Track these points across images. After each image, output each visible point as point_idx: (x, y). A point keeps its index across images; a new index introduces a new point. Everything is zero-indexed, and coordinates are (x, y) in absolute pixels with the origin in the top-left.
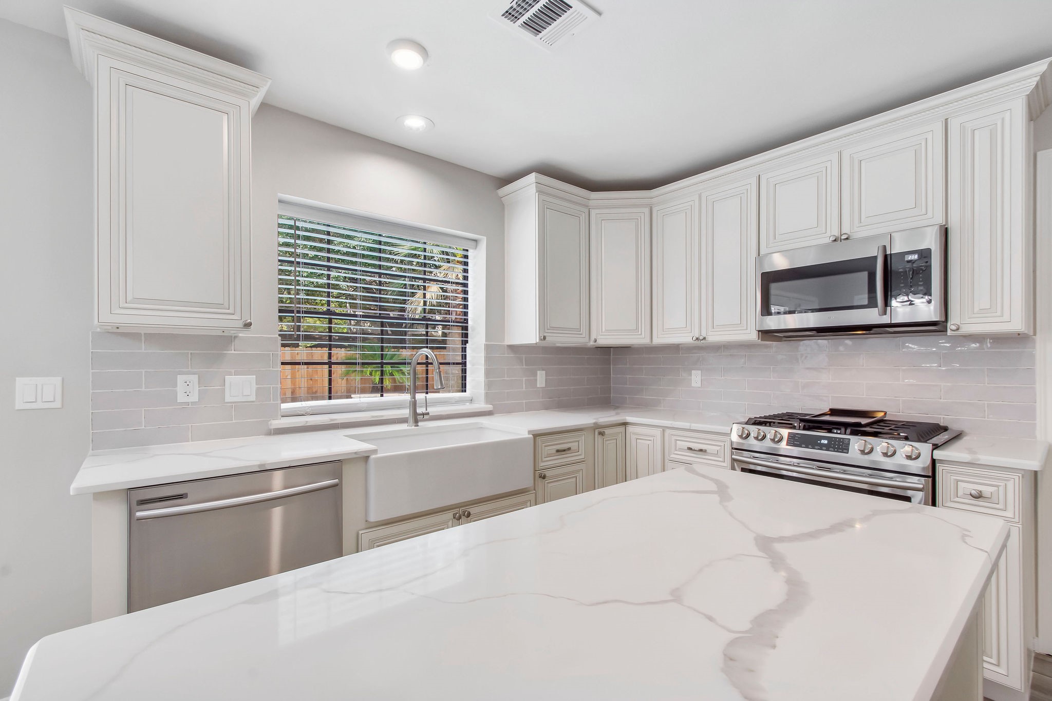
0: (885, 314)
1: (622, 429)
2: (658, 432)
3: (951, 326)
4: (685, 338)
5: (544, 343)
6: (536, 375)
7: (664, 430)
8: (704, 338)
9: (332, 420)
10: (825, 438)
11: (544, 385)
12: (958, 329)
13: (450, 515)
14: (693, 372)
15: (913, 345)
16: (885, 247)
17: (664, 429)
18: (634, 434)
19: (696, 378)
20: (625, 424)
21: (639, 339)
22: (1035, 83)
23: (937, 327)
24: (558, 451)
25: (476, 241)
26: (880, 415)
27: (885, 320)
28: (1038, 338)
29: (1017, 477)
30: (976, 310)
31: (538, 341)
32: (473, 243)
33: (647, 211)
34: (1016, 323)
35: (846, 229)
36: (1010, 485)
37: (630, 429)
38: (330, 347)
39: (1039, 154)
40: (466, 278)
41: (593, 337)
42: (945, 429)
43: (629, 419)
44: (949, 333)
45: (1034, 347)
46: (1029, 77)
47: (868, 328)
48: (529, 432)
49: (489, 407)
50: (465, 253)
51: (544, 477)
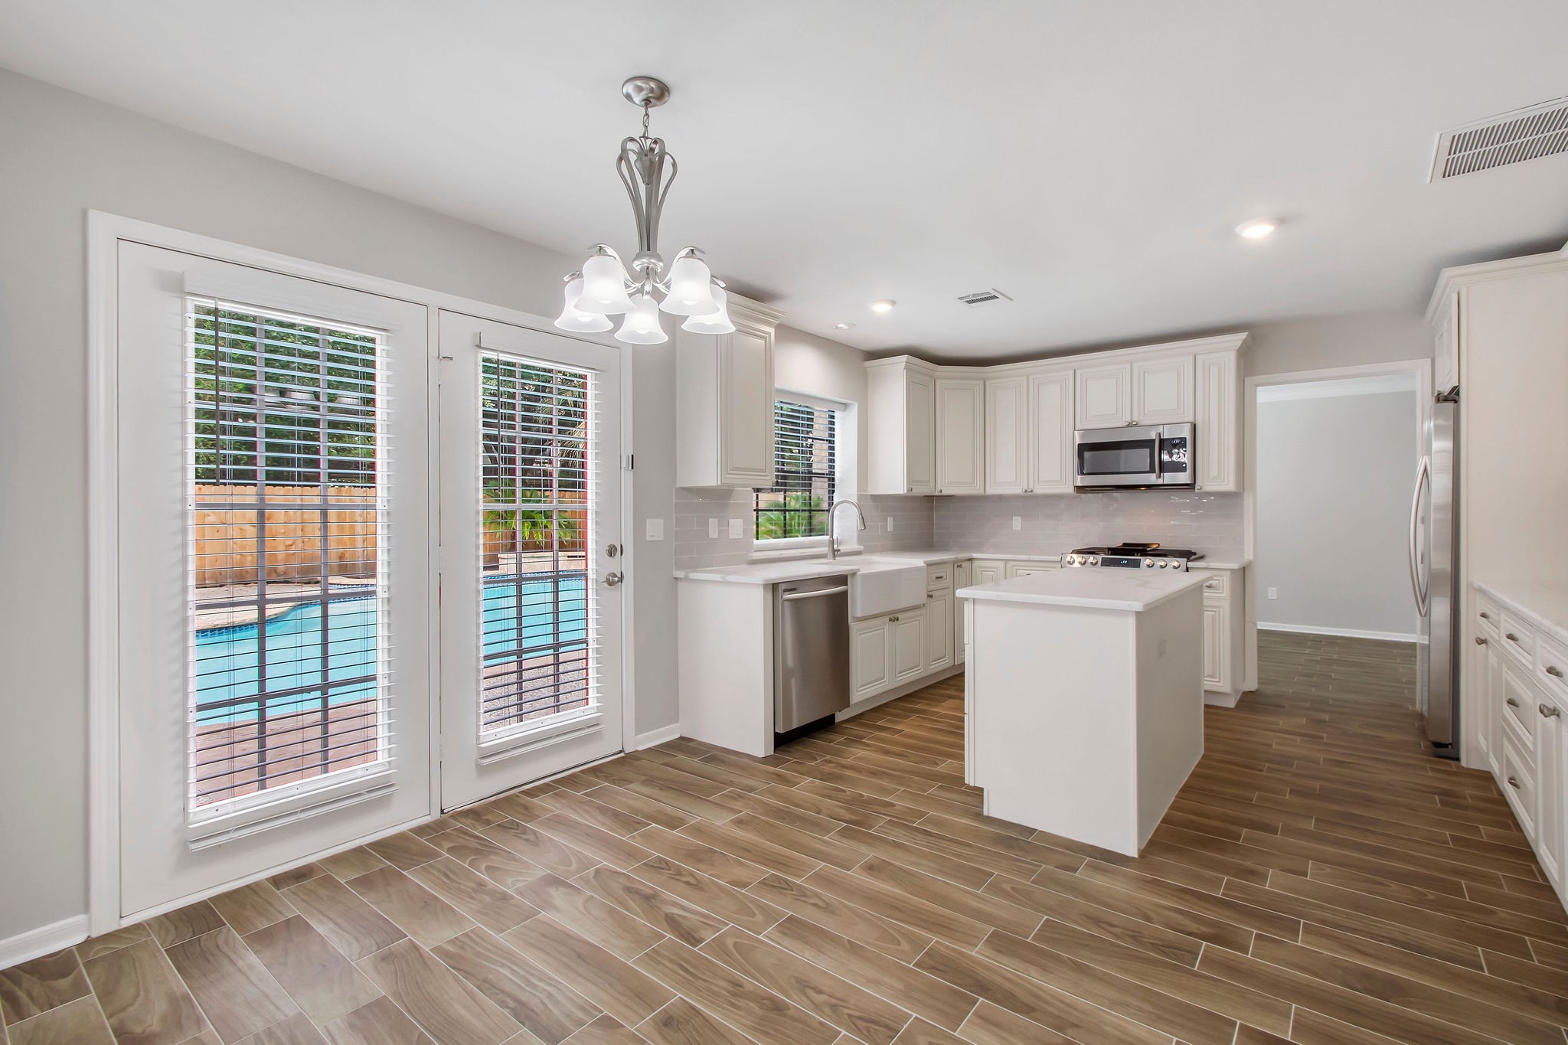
0: (1160, 477)
1: (969, 563)
2: (1001, 564)
3: (1197, 487)
4: (1017, 490)
5: (911, 494)
6: (887, 520)
7: (1006, 563)
8: (1032, 491)
9: (781, 554)
10: (1125, 559)
11: (892, 530)
12: (1201, 488)
13: (887, 619)
14: (1014, 518)
15: (1176, 498)
16: (1160, 434)
17: (1006, 561)
18: (979, 567)
19: (1017, 523)
20: (971, 560)
21: (976, 490)
22: (1240, 343)
23: (1191, 486)
24: (937, 578)
25: (845, 404)
26: (1155, 546)
27: (1160, 482)
28: (1245, 494)
29: (1228, 573)
30: (1211, 477)
31: (906, 492)
32: (843, 406)
33: (981, 382)
34: (1229, 485)
35: (1135, 418)
36: (1225, 578)
37: (976, 563)
38: (785, 491)
39: (1246, 379)
40: (832, 436)
41: (938, 489)
42: (1195, 554)
43: (975, 555)
44: (1196, 490)
45: (1243, 500)
46: (1237, 340)
47: (1149, 487)
48: (925, 562)
49: (861, 548)
50: (832, 414)
51: (931, 596)
